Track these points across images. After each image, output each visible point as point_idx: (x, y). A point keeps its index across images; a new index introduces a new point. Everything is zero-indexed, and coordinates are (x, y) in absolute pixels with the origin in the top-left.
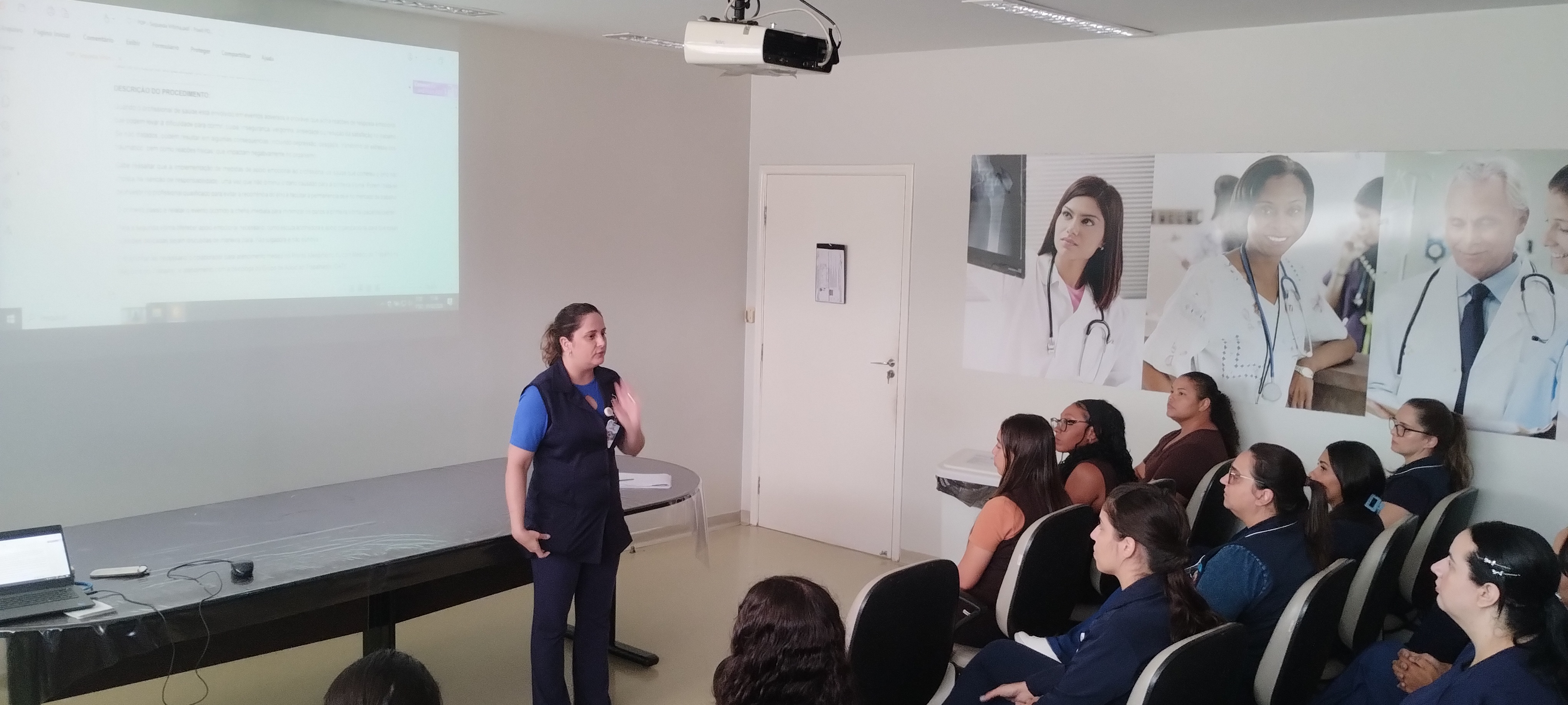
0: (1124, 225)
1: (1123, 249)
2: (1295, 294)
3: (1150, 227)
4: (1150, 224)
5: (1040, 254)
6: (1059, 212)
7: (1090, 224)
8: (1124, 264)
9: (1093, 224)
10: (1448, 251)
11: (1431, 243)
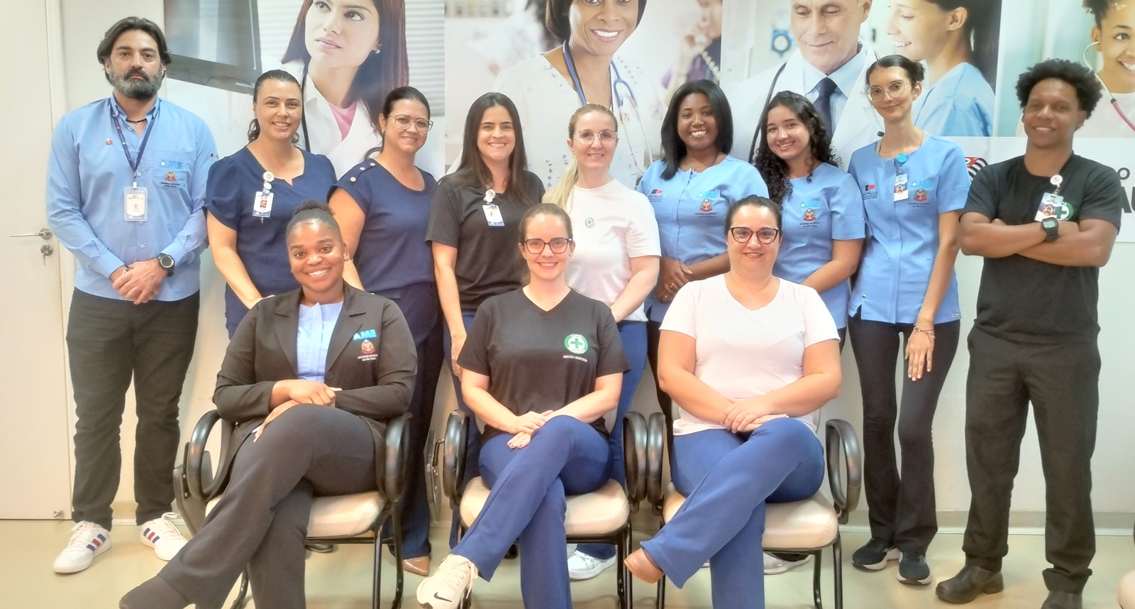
1: (408, 52)
5: (285, 61)
6: (309, 2)
8: (410, 71)
10: (794, 43)
11: (776, 34)
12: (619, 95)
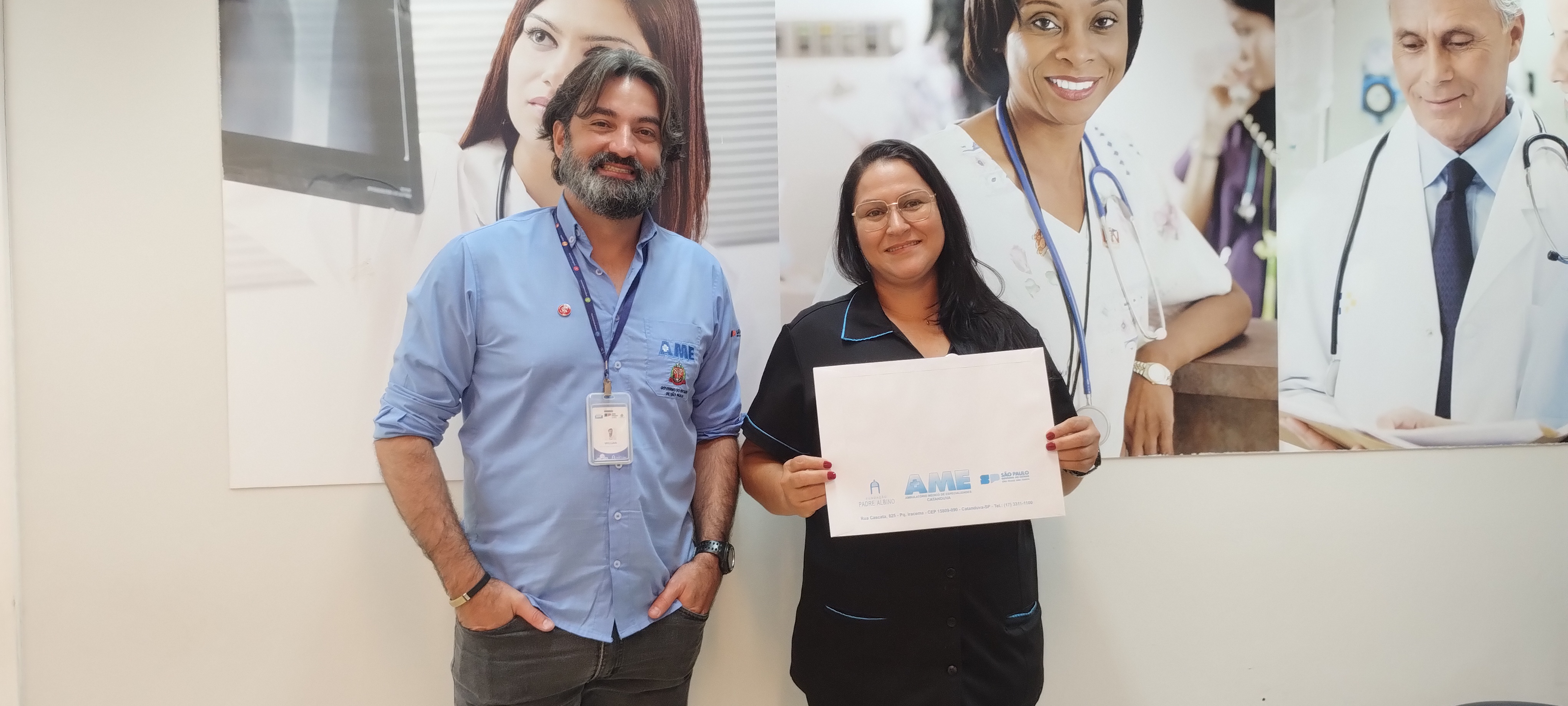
0: (706, 62)
1: (709, 123)
2: (1120, 205)
3: (773, 65)
4: (773, 58)
6: (515, 30)
8: (713, 159)
10: (1400, 97)
11: (1370, 82)
12: (1100, 196)
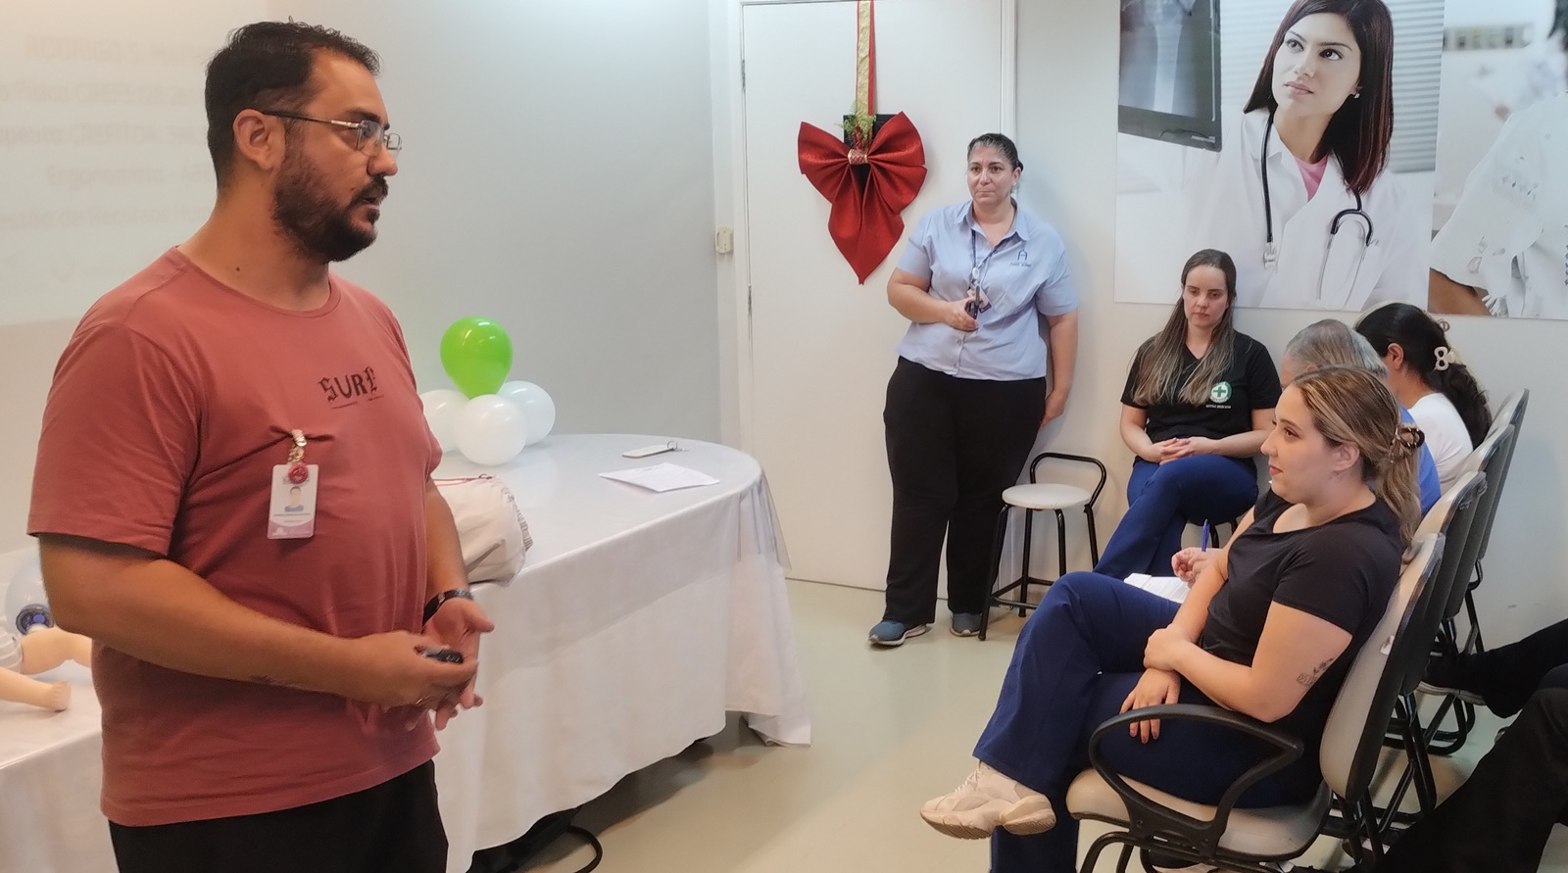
0: (1395, 56)
1: (1394, 95)
3: (1441, 56)
4: (1440, 52)
5: (1248, 110)
6: (1279, 41)
7: (1334, 57)
8: (1395, 118)
9: (1340, 57)
